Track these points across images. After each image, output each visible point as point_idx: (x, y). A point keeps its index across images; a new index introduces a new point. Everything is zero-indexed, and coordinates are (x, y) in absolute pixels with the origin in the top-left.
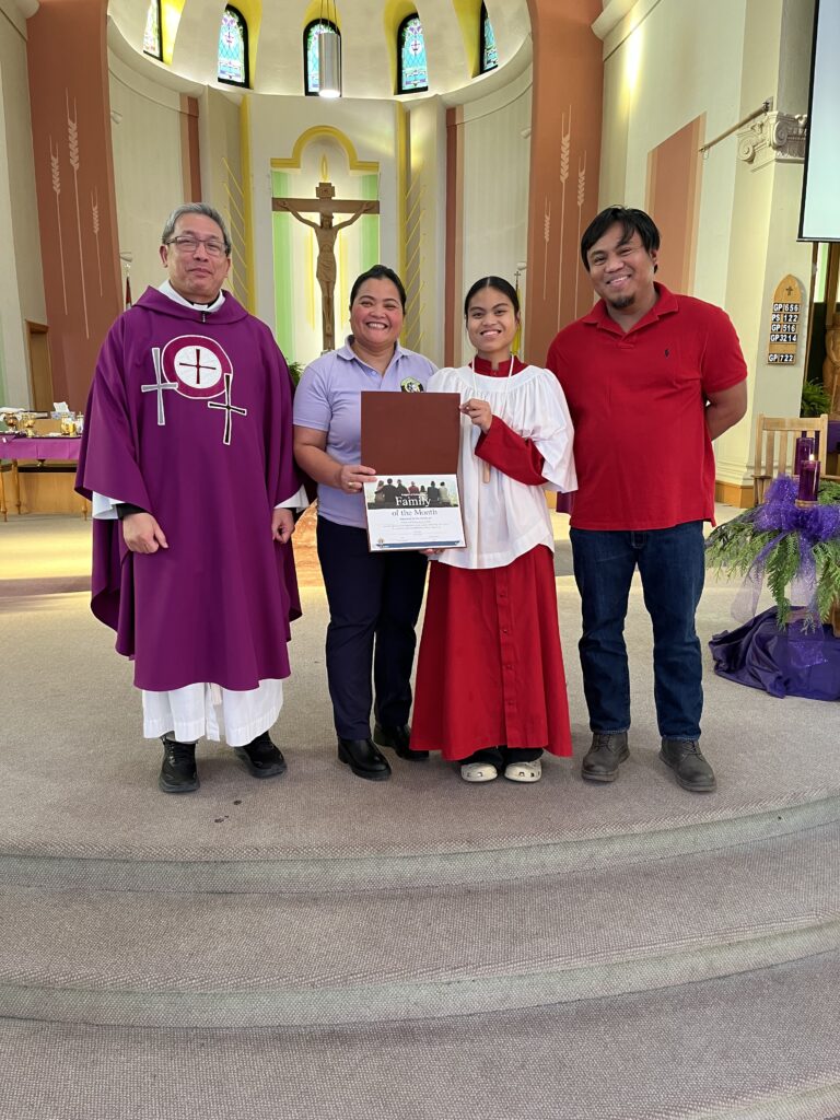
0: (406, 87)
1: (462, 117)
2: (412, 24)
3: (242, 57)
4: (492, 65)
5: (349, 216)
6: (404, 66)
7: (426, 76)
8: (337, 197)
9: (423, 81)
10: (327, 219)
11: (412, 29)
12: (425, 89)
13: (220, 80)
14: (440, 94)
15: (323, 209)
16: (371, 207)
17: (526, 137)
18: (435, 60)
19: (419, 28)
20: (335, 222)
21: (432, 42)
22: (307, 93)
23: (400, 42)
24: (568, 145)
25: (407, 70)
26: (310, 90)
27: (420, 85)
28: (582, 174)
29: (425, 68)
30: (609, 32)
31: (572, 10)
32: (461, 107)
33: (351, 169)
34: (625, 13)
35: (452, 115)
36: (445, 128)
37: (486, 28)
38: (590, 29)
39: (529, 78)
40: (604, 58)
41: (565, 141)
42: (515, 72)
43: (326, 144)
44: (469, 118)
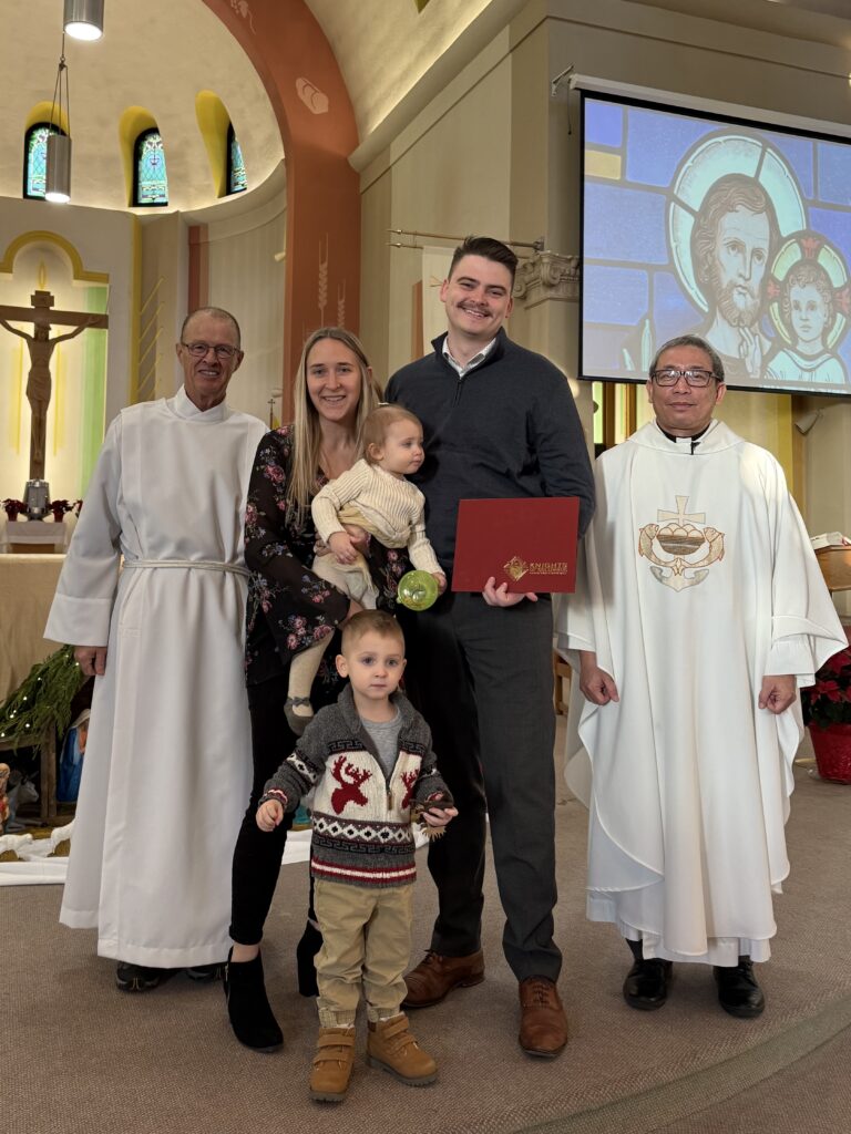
0: (142, 200)
1: (207, 236)
2: (153, 140)
4: (239, 187)
5: (70, 329)
6: (141, 179)
7: (166, 192)
8: (57, 307)
9: (163, 196)
10: (42, 331)
11: (151, 144)
12: (165, 204)
14: (182, 210)
15: (40, 319)
16: (98, 321)
18: (177, 178)
19: (158, 143)
20: (53, 334)
21: (173, 159)
22: (25, 195)
23: (137, 155)
24: (325, 273)
25: (144, 184)
26: (29, 194)
27: (158, 200)
28: (341, 303)
29: (164, 182)
30: (367, 165)
31: (328, 140)
32: (206, 226)
33: (76, 278)
34: (382, 149)
35: (195, 233)
36: (187, 246)
37: (233, 150)
38: (346, 160)
39: (283, 202)
40: (362, 189)
41: (323, 268)
42: (266, 195)
43: (45, 250)
44: (214, 237)
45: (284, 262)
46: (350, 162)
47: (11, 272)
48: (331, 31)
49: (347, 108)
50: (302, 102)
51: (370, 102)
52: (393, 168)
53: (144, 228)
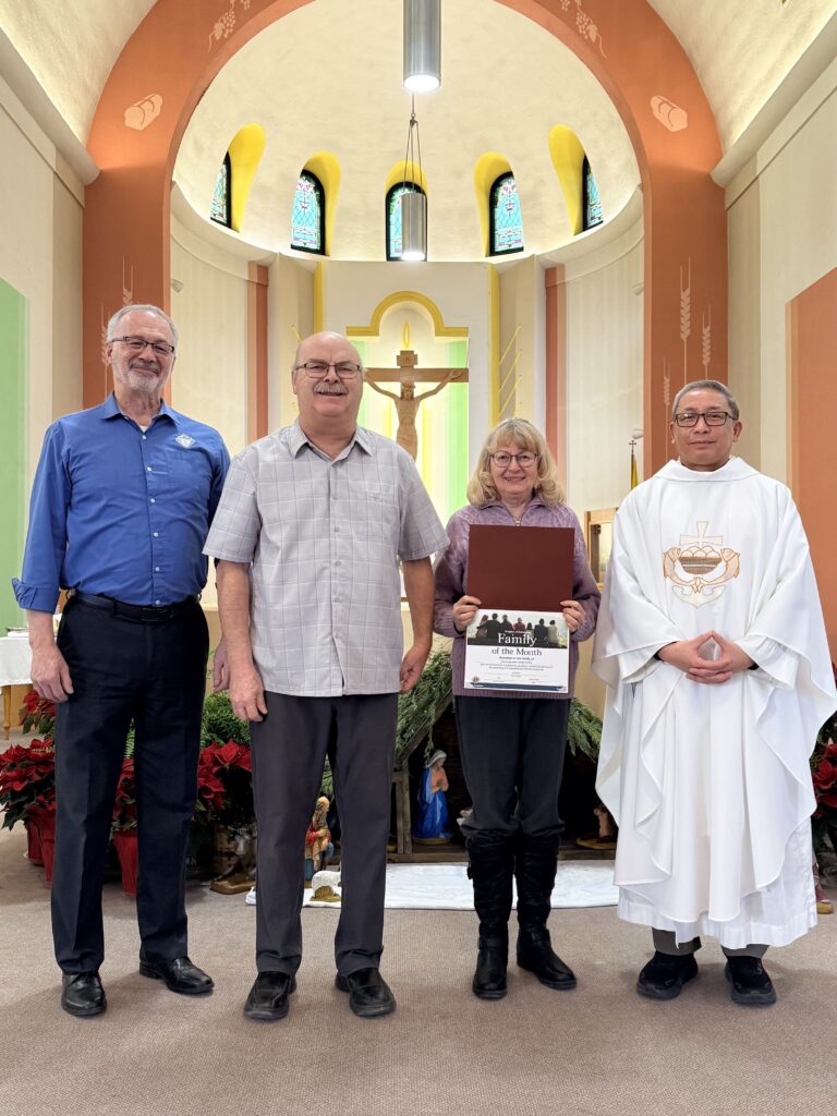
0: (499, 248)
1: (563, 278)
2: (506, 184)
3: (317, 222)
4: (597, 221)
6: (497, 227)
7: (522, 237)
8: (421, 364)
9: (520, 241)
11: (506, 189)
12: (521, 249)
13: (293, 247)
14: (537, 253)
15: (405, 379)
16: (460, 375)
17: (638, 294)
18: (532, 220)
19: (514, 187)
21: (528, 201)
22: (389, 258)
23: (493, 203)
24: (688, 301)
25: (500, 231)
26: (392, 256)
27: (515, 246)
28: (706, 331)
29: (521, 228)
30: (732, 178)
31: (687, 158)
32: (562, 266)
33: (437, 335)
34: (749, 158)
35: (552, 278)
36: (544, 290)
37: (589, 183)
38: (709, 176)
39: (640, 232)
40: (727, 206)
41: (685, 296)
42: (623, 226)
43: (407, 310)
44: (571, 276)
45: (642, 294)
46: (714, 179)
47: (377, 334)
48: (686, 42)
49: (706, 118)
50: (658, 120)
51: (733, 109)
52: (760, 178)
53: (500, 276)
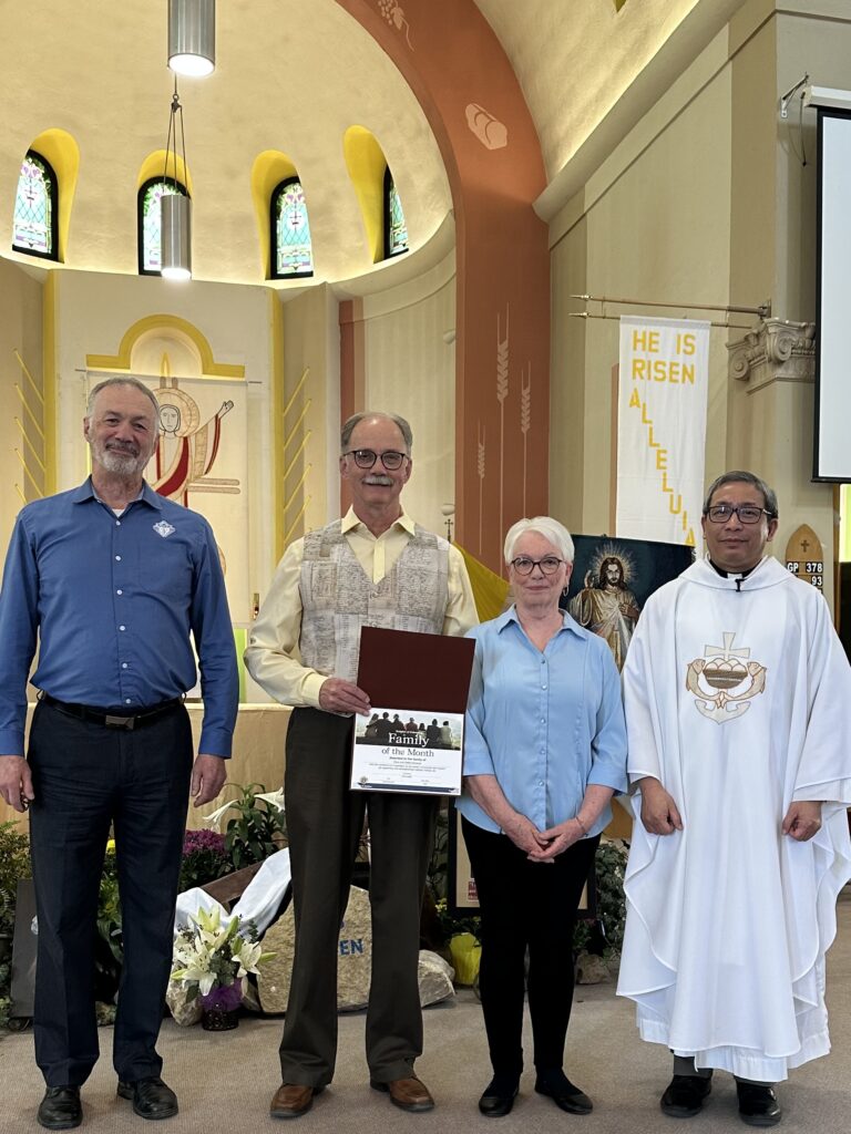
0: (282, 270)
1: (362, 315)
2: (290, 190)
3: (48, 218)
4: (401, 248)
6: (279, 243)
7: (310, 258)
9: (308, 264)
11: (291, 197)
12: (310, 274)
13: (15, 248)
14: (330, 281)
17: (450, 342)
18: (324, 239)
19: (299, 197)
21: (318, 214)
22: (142, 271)
23: (274, 213)
24: (506, 355)
25: (282, 249)
26: (146, 268)
27: (301, 269)
28: (525, 393)
29: (308, 246)
30: (557, 213)
31: (507, 183)
32: (360, 300)
34: (575, 191)
35: (347, 311)
36: (337, 325)
37: (392, 200)
38: (531, 208)
39: (451, 266)
40: (551, 243)
41: (503, 348)
43: (165, 338)
44: (371, 313)
45: (454, 342)
46: (538, 212)
48: (509, 41)
49: (530, 140)
50: (473, 134)
51: (560, 130)
52: (588, 216)
53: (285, 308)
